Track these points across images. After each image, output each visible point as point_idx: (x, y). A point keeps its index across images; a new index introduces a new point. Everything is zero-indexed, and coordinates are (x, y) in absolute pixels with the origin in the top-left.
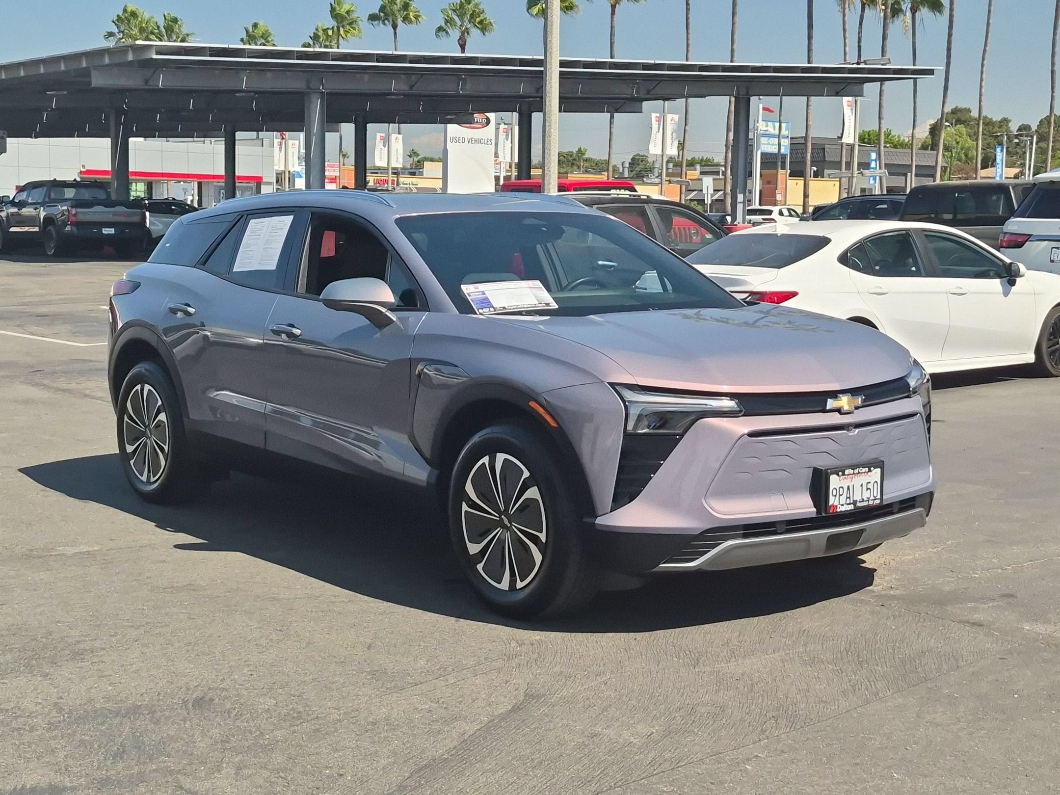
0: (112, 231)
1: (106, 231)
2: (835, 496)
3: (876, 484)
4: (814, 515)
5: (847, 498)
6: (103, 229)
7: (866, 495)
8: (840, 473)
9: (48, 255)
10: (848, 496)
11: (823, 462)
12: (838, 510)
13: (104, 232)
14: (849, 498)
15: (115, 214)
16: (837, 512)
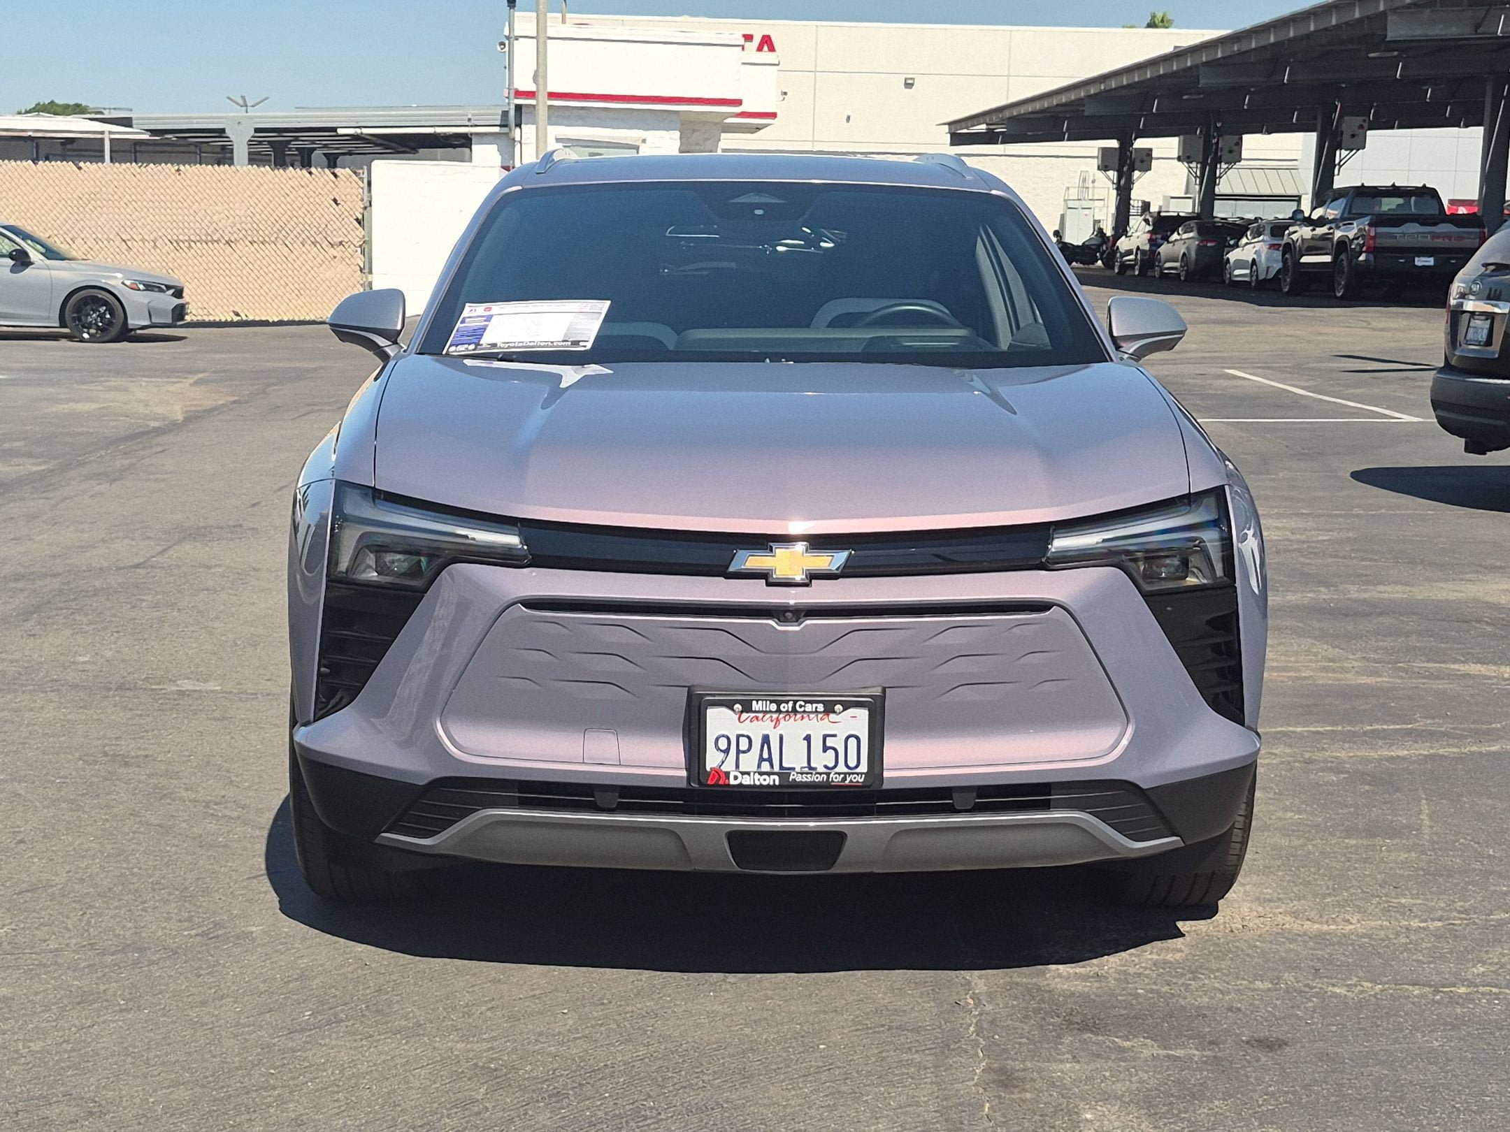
0: (1430, 261)
1: (1420, 261)
2: (727, 751)
3: (852, 741)
4: (684, 785)
5: (761, 759)
6: (1416, 259)
7: (821, 760)
8: (738, 707)
9: (1336, 297)
10: (766, 755)
11: (705, 676)
12: (732, 782)
13: (1416, 263)
14: (770, 760)
15: (1435, 236)
16: (729, 785)
